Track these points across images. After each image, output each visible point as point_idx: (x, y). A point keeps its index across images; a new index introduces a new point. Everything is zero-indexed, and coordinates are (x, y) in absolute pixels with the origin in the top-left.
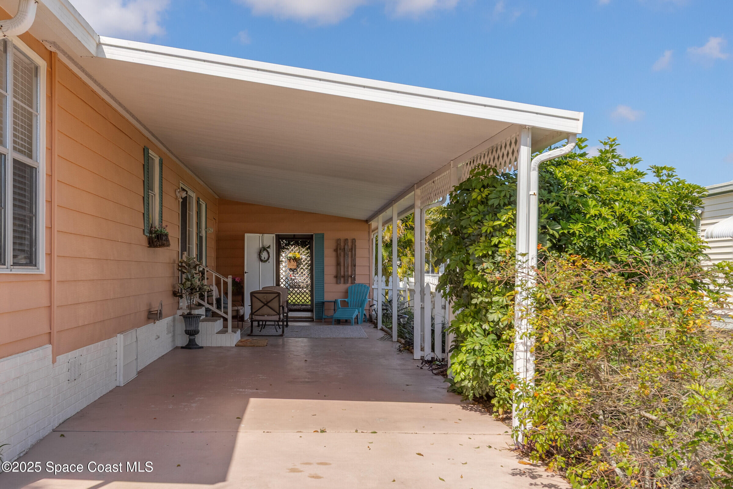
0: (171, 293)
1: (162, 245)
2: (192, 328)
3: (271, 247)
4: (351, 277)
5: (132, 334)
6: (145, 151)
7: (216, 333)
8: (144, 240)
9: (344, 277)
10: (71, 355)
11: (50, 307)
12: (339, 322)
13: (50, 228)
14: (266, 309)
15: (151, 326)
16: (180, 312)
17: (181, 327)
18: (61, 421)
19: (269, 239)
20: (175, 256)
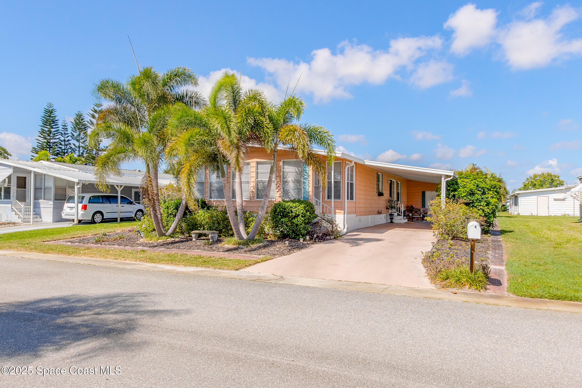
0: (386, 208)
1: (382, 196)
2: (392, 218)
5: (373, 216)
6: (377, 173)
8: (377, 194)
10: (359, 217)
11: (356, 207)
13: (356, 193)
14: (416, 214)
15: (379, 215)
16: (388, 213)
17: (389, 217)
20: (387, 198)
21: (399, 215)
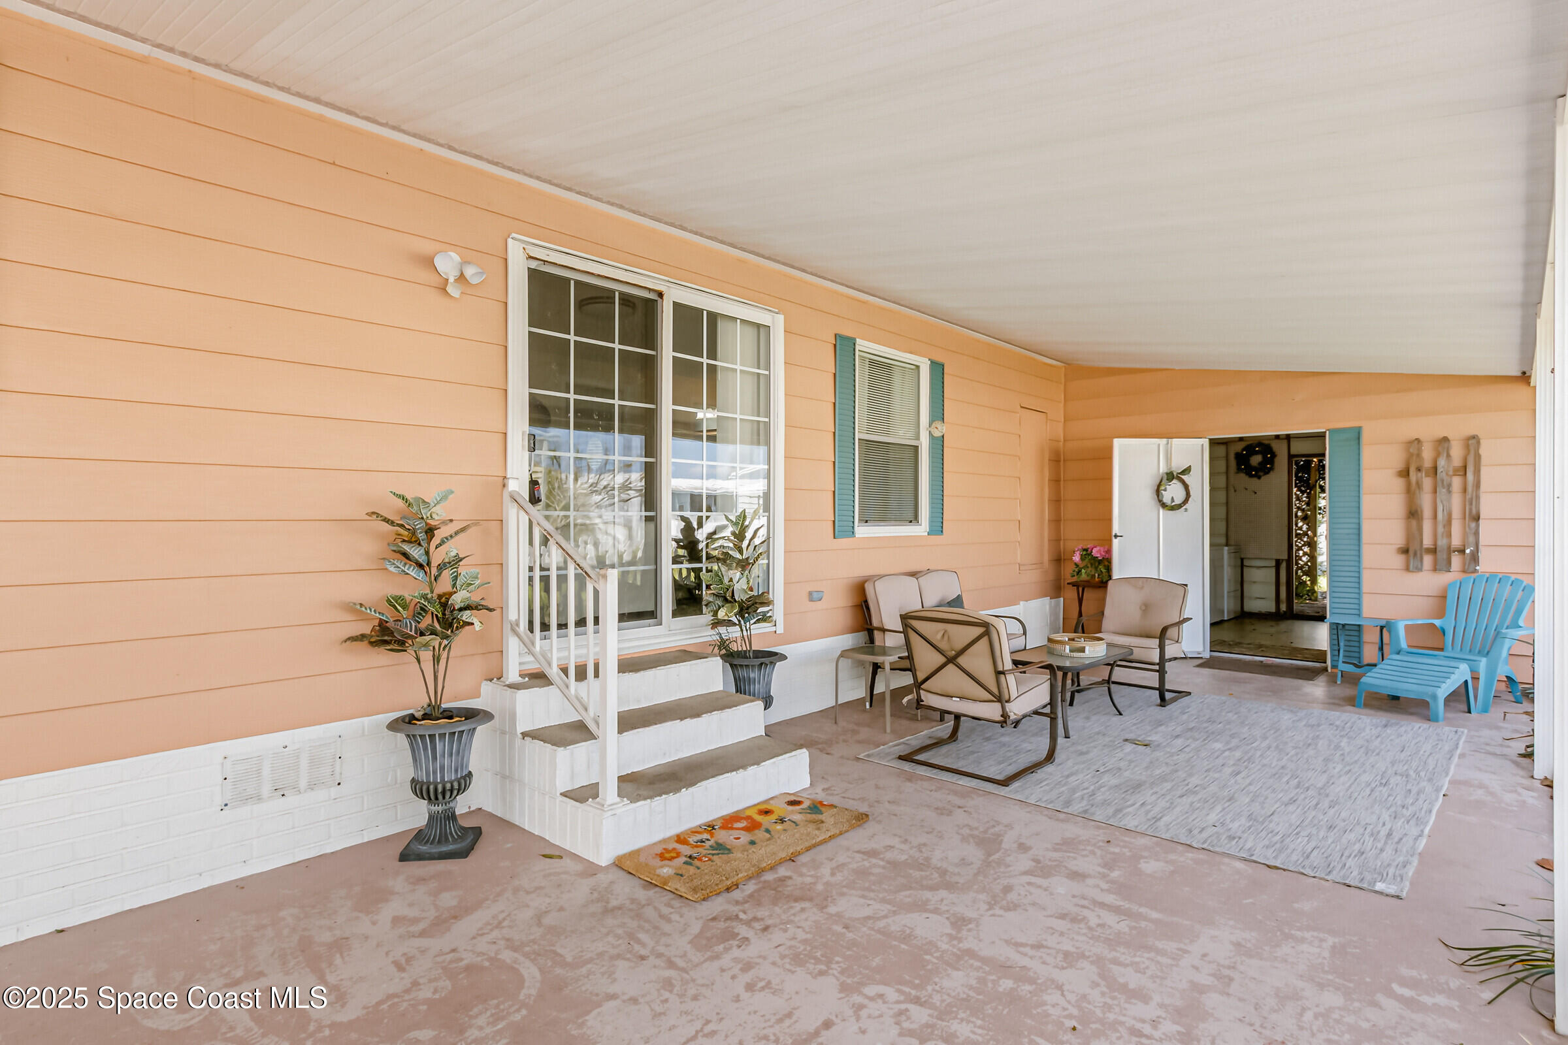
3: (1196, 471)
4: (1462, 551)
7: (564, 794)
9: (1433, 551)
14: (954, 677)
19: (1190, 452)
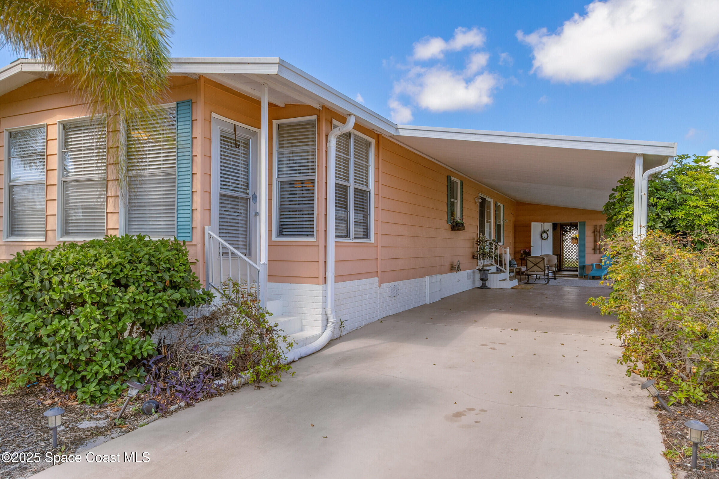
0: (472, 256)
2: (484, 277)
3: (550, 230)
5: (437, 278)
6: (449, 178)
7: (499, 281)
9: (599, 249)
10: (392, 284)
11: (377, 259)
12: (593, 278)
13: (377, 221)
14: (535, 268)
15: (453, 274)
16: (477, 268)
17: (478, 276)
18: (385, 316)
19: (548, 226)
20: (475, 236)
21: (499, 271)
